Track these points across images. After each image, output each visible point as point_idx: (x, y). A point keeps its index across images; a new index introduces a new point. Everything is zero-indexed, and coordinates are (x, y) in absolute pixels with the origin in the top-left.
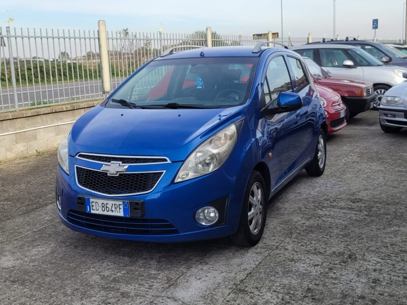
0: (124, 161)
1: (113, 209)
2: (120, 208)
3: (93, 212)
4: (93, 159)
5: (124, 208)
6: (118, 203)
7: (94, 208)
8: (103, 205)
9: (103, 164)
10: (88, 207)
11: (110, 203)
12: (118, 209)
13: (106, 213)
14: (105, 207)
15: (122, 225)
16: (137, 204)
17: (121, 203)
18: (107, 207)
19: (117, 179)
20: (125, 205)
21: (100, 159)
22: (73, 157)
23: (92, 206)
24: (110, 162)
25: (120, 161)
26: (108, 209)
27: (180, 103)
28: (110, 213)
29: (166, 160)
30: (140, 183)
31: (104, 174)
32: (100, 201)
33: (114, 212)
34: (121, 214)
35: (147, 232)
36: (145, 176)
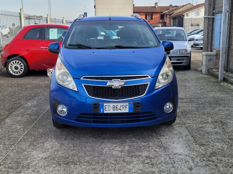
0: (122, 78)
1: (121, 108)
2: (126, 107)
3: (105, 112)
4: (96, 79)
5: (129, 107)
6: (125, 104)
7: (106, 109)
8: (114, 107)
9: (107, 82)
10: (102, 109)
11: (119, 105)
12: (125, 108)
13: (116, 112)
14: (115, 108)
15: (124, 118)
16: (138, 103)
17: (128, 104)
18: (116, 108)
19: (120, 90)
20: (130, 105)
21: (102, 78)
22: (79, 79)
23: (105, 108)
24: (112, 80)
25: (119, 79)
26: (117, 109)
27: (124, 46)
28: (119, 111)
29: (148, 77)
30: (135, 91)
31: (110, 88)
32: (112, 105)
33: (122, 110)
34: (127, 111)
35: (139, 121)
36: (138, 87)
